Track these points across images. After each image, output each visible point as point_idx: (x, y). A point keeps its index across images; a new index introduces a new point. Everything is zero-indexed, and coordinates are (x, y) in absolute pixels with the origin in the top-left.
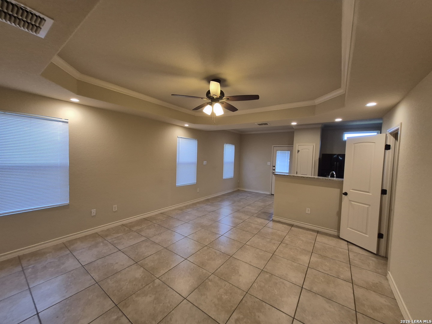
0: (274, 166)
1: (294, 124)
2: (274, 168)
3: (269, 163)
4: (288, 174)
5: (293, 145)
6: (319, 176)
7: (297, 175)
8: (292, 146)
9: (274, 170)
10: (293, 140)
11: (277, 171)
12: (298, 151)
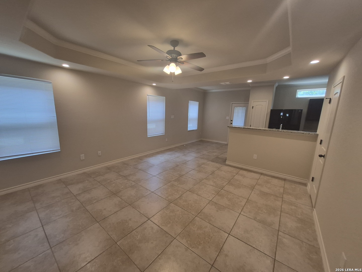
0: (232, 121)
1: (250, 81)
2: (231, 122)
3: (227, 118)
4: (243, 127)
5: (249, 101)
6: (269, 128)
7: (251, 128)
8: (247, 102)
9: (231, 123)
10: (249, 98)
11: (233, 124)
12: (253, 107)
